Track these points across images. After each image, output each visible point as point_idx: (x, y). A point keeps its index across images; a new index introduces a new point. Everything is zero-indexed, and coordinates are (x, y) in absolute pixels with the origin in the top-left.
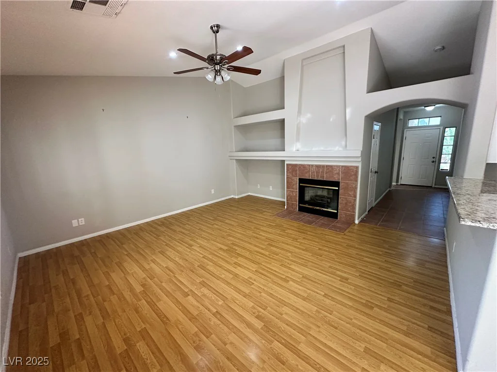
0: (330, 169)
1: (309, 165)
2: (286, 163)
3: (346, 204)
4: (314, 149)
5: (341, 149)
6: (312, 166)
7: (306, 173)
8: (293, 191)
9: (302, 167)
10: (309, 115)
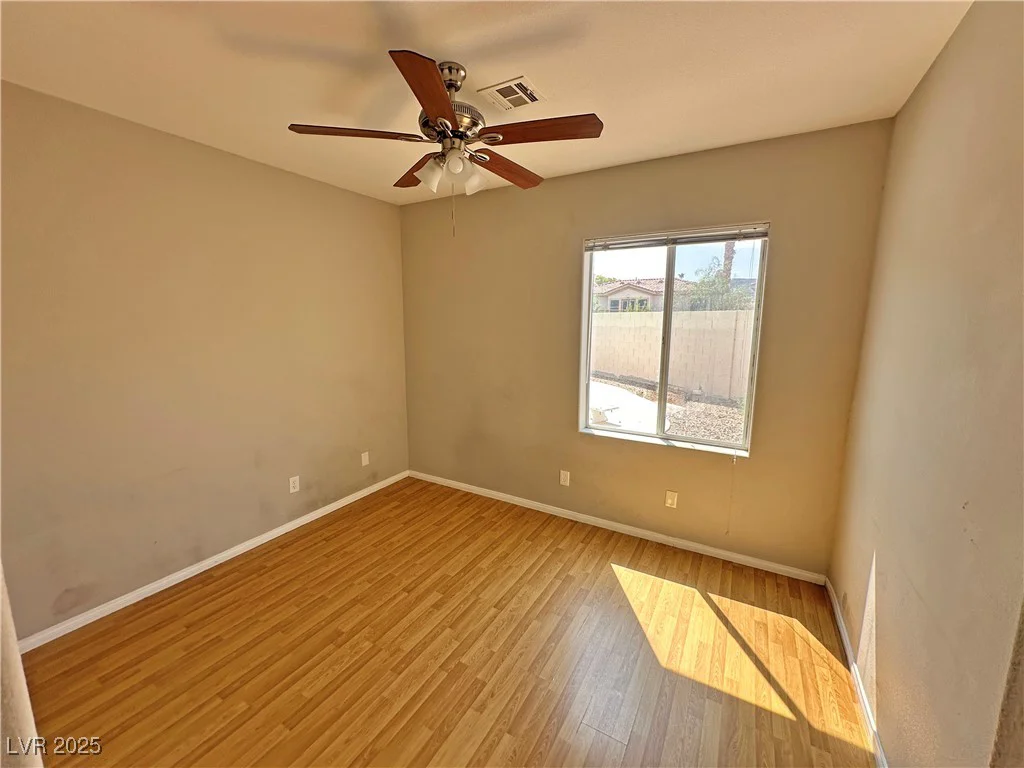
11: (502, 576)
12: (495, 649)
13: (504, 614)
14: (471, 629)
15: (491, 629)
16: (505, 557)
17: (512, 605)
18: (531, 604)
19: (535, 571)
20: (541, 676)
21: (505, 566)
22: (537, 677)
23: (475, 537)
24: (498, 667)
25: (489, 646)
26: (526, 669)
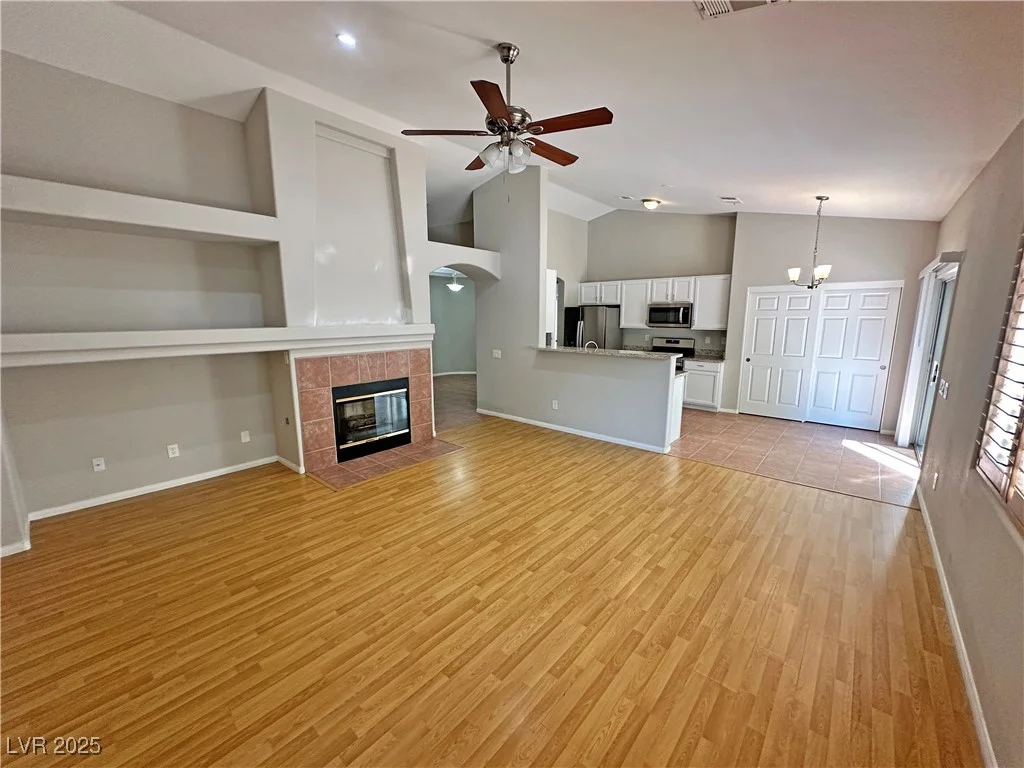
0: (394, 358)
1: (355, 356)
2: (293, 357)
3: (421, 411)
4: (348, 322)
5: (395, 322)
6: (361, 356)
7: (350, 373)
8: (320, 423)
9: (338, 362)
10: (332, 250)
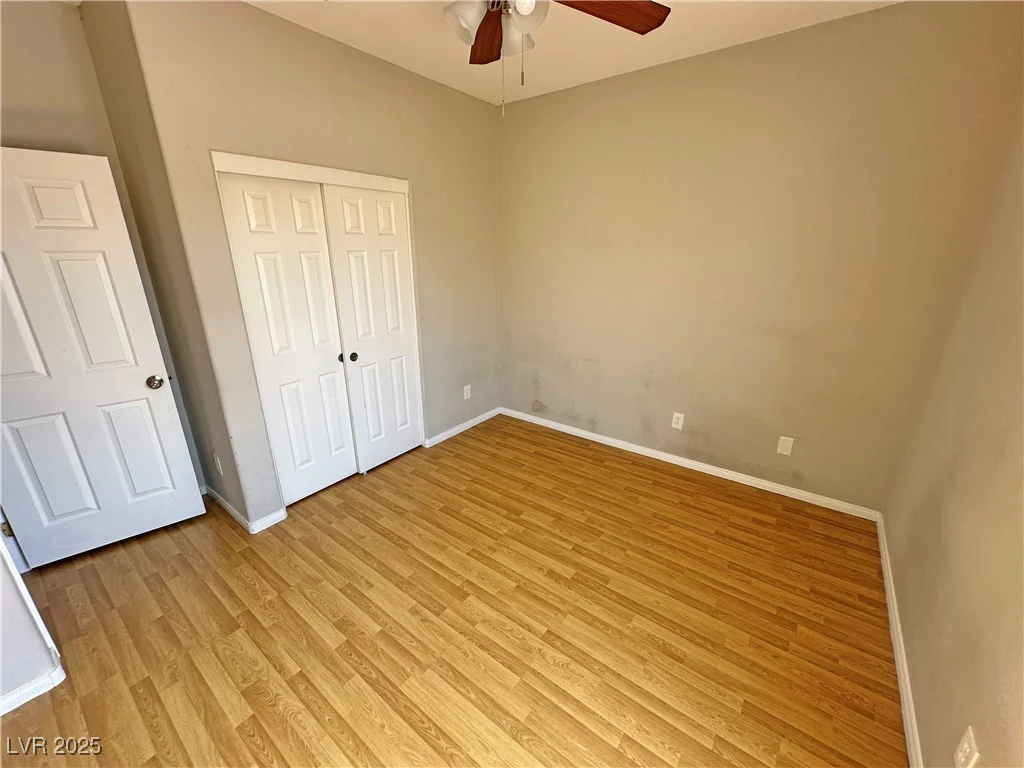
11: (616, 647)
12: (480, 627)
13: (535, 643)
14: (513, 604)
15: (510, 624)
16: (673, 656)
17: (551, 652)
18: (555, 679)
19: (638, 700)
20: (429, 670)
21: (644, 653)
22: (428, 666)
23: (714, 613)
24: (453, 627)
25: (484, 621)
26: (444, 656)
